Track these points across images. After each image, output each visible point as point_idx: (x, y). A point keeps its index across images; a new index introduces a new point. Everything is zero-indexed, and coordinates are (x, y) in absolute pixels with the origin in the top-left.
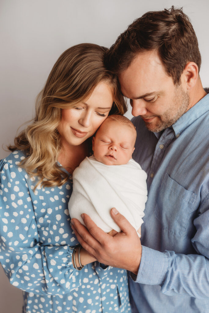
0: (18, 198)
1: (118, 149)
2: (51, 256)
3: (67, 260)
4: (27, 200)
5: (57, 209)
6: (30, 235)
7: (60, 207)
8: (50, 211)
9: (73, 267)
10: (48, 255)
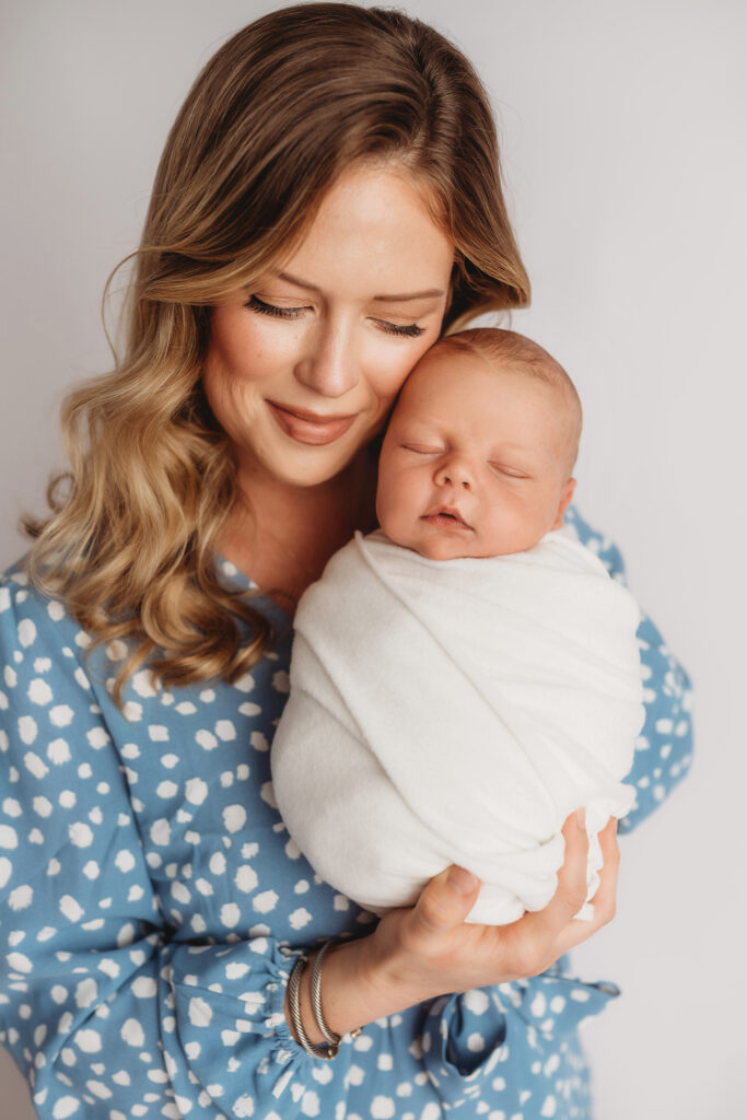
0: (47, 733)
1: (476, 479)
2: (191, 981)
3: (265, 1005)
4: (87, 741)
5: (227, 779)
6: (106, 897)
7: (244, 772)
8: (197, 792)
9: (291, 1038)
10: (179, 979)
